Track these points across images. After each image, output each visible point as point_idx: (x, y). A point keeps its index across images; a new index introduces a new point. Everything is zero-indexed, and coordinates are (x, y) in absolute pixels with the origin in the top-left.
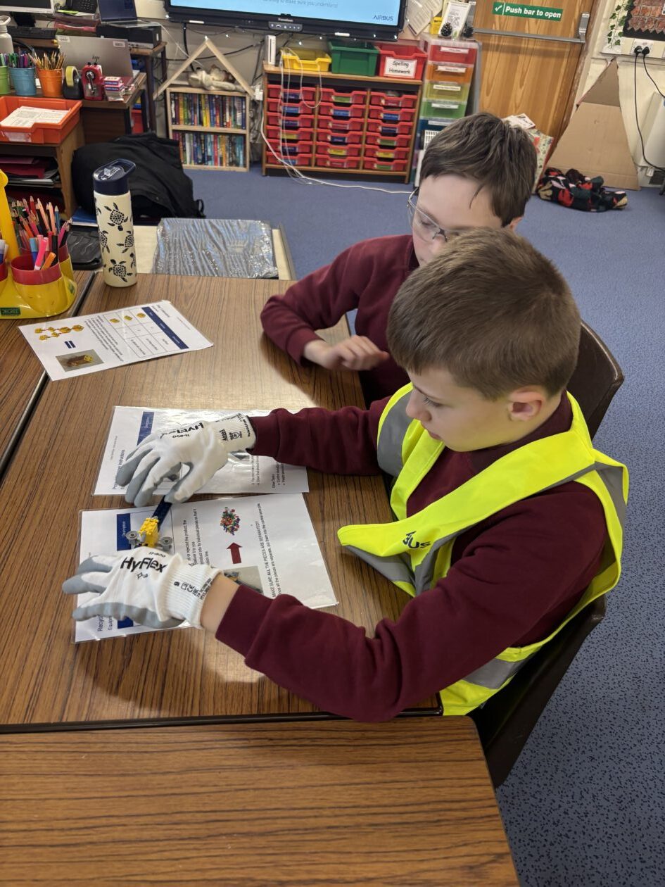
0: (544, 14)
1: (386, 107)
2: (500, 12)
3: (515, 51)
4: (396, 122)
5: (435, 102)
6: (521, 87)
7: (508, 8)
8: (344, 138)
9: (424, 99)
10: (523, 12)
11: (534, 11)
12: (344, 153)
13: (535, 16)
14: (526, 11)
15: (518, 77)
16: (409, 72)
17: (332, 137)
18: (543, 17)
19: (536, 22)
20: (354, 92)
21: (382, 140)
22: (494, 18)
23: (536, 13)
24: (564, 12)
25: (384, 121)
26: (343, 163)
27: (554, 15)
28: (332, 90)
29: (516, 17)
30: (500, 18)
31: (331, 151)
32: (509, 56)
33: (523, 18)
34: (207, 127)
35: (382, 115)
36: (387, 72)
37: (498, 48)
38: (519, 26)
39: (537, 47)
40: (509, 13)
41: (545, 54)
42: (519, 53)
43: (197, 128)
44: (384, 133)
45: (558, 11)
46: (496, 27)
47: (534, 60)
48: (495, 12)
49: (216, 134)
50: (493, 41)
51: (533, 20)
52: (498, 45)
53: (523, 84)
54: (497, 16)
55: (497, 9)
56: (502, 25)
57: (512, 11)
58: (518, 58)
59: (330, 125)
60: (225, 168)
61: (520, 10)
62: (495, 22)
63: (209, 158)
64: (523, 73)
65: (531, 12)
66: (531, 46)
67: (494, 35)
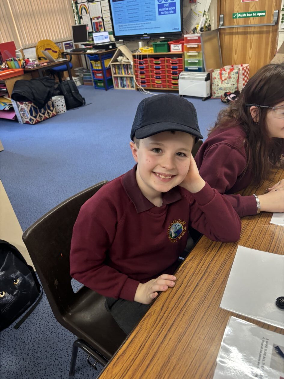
0: (257, 14)
1: (172, 64)
2: (236, 17)
3: (245, 33)
4: (177, 69)
5: (189, 60)
6: (251, 49)
7: (239, 15)
8: (160, 77)
9: (186, 59)
10: (246, 15)
11: (252, 14)
12: (160, 82)
13: (252, 16)
14: (248, 15)
15: (248, 45)
16: (179, 49)
17: (156, 76)
18: (257, 16)
19: (254, 19)
20: (161, 59)
21: (173, 77)
22: (234, 21)
23: (252, 15)
24: (266, 12)
25: (173, 69)
26: (161, 86)
27: (262, 14)
28: (153, 59)
29: (244, 18)
30: (236, 20)
31: (156, 82)
32: (243, 36)
33: (247, 18)
34: (124, 75)
35: (171, 67)
36: (172, 50)
37: (237, 33)
38: (245, 22)
39: (256, 30)
40: (240, 17)
41: (260, 33)
42: (247, 34)
43: (121, 76)
44: (173, 74)
45: (263, 12)
46: (235, 25)
47: (255, 36)
48: (234, 18)
49: (126, 77)
50: (235, 30)
51: (251, 18)
52: (237, 32)
53: (251, 48)
54: (235, 19)
55: (234, 16)
56: (238, 23)
57: (241, 16)
58: (247, 36)
59: (155, 72)
60: (130, 89)
61: (245, 15)
62: (235, 23)
63: (125, 85)
64: (250, 42)
65: (250, 15)
66: (252, 30)
67: (235, 28)
